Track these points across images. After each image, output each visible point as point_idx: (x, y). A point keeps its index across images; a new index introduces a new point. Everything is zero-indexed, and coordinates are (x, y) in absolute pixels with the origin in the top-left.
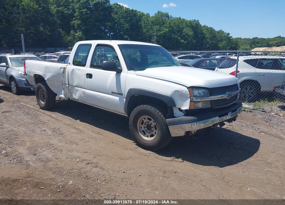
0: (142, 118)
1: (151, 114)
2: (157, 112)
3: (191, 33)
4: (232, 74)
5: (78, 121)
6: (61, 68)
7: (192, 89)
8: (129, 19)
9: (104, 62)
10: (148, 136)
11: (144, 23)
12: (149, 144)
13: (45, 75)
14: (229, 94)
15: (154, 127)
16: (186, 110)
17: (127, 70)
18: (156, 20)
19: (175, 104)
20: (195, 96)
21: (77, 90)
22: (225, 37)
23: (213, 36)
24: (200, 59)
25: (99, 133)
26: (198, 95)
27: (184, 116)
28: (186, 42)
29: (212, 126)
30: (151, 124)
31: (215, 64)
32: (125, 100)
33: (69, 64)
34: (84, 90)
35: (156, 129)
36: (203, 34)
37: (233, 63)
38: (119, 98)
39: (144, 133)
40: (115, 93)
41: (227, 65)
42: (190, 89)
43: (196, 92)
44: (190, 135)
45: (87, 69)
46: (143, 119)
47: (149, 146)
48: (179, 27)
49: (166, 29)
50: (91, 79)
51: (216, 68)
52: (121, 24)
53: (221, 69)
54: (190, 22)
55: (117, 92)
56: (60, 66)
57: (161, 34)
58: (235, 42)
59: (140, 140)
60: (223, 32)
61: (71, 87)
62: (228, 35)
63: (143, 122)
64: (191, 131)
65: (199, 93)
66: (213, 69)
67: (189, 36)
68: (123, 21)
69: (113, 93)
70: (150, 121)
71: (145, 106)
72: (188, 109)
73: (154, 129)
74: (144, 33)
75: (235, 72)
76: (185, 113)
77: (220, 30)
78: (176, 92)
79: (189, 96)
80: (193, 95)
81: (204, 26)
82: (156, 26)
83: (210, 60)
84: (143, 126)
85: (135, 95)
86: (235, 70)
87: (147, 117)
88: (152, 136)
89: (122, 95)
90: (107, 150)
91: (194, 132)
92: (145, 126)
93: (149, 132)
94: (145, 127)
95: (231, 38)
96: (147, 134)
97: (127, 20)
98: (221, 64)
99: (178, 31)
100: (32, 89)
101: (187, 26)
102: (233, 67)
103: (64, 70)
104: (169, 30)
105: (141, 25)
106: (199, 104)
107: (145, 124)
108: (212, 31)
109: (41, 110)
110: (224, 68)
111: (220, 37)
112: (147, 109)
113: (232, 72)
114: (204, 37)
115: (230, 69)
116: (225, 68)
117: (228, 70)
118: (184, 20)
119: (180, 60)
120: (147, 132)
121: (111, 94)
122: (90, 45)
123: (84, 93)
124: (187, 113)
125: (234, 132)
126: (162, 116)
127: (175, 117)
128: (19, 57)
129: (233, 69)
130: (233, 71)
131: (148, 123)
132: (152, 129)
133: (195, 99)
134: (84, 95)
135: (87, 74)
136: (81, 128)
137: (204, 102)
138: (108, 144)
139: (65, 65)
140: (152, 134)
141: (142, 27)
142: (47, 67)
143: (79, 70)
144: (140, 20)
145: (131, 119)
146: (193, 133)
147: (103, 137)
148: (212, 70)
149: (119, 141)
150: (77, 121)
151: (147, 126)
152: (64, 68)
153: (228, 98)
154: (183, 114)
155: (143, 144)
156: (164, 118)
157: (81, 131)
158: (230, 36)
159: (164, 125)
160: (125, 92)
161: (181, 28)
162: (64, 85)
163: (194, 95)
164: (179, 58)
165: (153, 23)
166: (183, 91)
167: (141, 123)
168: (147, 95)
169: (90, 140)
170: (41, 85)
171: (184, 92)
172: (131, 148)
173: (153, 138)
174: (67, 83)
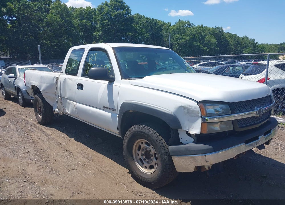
0: (138, 142)
1: (149, 138)
2: (157, 136)
3: (214, 41)
4: (261, 81)
5: (73, 140)
6: (54, 77)
7: (204, 105)
8: (149, 28)
9: (93, 69)
10: (146, 167)
11: (166, 32)
12: (147, 179)
13: (40, 86)
14: (260, 110)
15: (154, 155)
16: (196, 135)
17: (120, 78)
18: (177, 29)
19: (180, 125)
20: (208, 114)
21: (69, 104)
22: (249, 43)
23: (237, 42)
24: (222, 66)
25: (90, 158)
26: (214, 112)
27: (193, 142)
28: (208, 50)
29: (235, 157)
30: (150, 151)
31: (240, 70)
32: (118, 117)
33: (62, 72)
34: (75, 103)
35: (156, 159)
36: (226, 41)
37: (261, 69)
38: (111, 114)
39: (142, 162)
40: (107, 108)
41: (253, 72)
42: (201, 104)
43: (210, 109)
44: (203, 171)
45: (79, 79)
46: (140, 144)
47: (147, 181)
48: (201, 35)
49: (187, 37)
50: (82, 90)
51: (241, 76)
52: (141, 34)
53: (247, 76)
54: (213, 29)
55: (109, 107)
56: (53, 76)
57: (182, 42)
58: (261, 48)
59: (135, 171)
60: (248, 38)
61: (63, 100)
62: (254, 41)
63: (140, 147)
64: (204, 166)
65: (215, 110)
66: (238, 77)
67: (212, 44)
68: (143, 31)
69: (105, 108)
70: (148, 147)
71: (141, 126)
72: (199, 133)
73: (154, 158)
74: (165, 42)
75: (264, 79)
76: (195, 139)
77: (245, 36)
78: (182, 108)
79: (200, 115)
80: (206, 112)
81: (227, 33)
82: (177, 35)
83: (234, 67)
84: (140, 153)
85: (130, 111)
86: (264, 76)
87: (144, 141)
88: (151, 167)
89: (115, 110)
90: (92, 184)
91: (209, 167)
92: (142, 153)
93: (148, 162)
94: (142, 155)
95: (257, 44)
96: (145, 164)
97: (148, 30)
98: (246, 71)
99: (201, 39)
100: (31, 101)
101: (210, 33)
102: (262, 73)
103: (57, 81)
104: (191, 38)
105: (162, 34)
106: (216, 125)
107: (143, 150)
108: (236, 37)
109: (38, 125)
110: (250, 75)
111: (244, 43)
112: (143, 131)
113: (260, 79)
114: (228, 44)
115: (257, 75)
116: (252, 75)
117: (256, 77)
118: (206, 27)
119: (200, 67)
120: (145, 162)
121: (103, 108)
122: (83, 50)
123: (75, 107)
124: (198, 139)
125: (266, 157)
126: (163, 141)
127: (181, 144)
128: (28, 68)
129: (262, 76)
130: (262, 78)
131: (146, 148)
132: (152, 158)
133: (208, 118)
134: (76, 110)
135: (79, 85)
136: (72, 149)
137: (223, 123)
138: (95, 175)
139: (58, 75)
140: (151, 164)
141: (163, 36)
142: (42, 77)
143: (70, 79)
144: (161, 29)
145: (125, 142)
146: (207, 169)
147: (93, 163)
148: (236, 77)
149: (110, 171)
150: (71, 139)
151: (145, 153)
152: (57, 77)
153: (258, 116)
154: (193, 140)
155: (140, 178)
156: (165, 144)
157: (71, 154)
158: (255, 42)
159: (165, 155)
160: (118, 106)
161: (203, 36)
162: (57, 97)
163: (208, 112)
164: (199, 65)
165: (175, 32)
166: (191, 106)
167: (137, 147)
168: (143, 112)
169: (76, 168)
170: (38, 97)
171: (193, 109)
172: (124, 182)
173: (152, 171)
174: (59, 95)
